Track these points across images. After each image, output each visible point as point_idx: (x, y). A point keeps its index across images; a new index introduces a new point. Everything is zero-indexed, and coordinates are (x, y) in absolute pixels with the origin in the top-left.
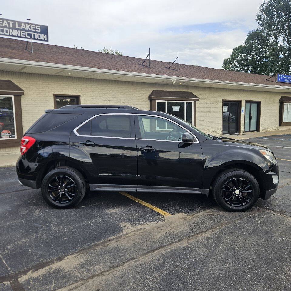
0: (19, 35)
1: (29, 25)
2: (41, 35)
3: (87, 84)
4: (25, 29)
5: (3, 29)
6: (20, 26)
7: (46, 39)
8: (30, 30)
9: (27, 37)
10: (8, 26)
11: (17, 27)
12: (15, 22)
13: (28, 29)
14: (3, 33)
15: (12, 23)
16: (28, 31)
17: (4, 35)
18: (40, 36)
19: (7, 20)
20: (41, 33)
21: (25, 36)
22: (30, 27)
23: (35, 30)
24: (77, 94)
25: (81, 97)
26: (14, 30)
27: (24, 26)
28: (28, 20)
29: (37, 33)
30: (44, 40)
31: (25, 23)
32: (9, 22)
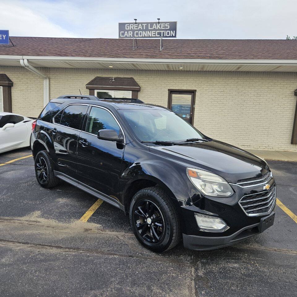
0: (151, 36)
1: (160, 24)
2: (169, 31)
3: (206, 78)
4: (156, 29)
5: (137, 32)
6: (152, 27)
7: (174, 35)
8: (160, 28)
9: (157, 36)
10: (142, 29)
11: (149, 28)
12: (147, 23)
13: (159, 28)
14: (138, 36)
15: (145, 25)
16: (159, 30)
17: (139, 37)
18: (168, 33)
19: (142, 23)
20: (170, 30)
21: (155, 36)
22: (160, 26)
23: (164, 28)
24: (192, 89)
25: (196, 92)
26: (146, 32)
27: (155, 26)
28: (159, 19)
29: (166, 30)
30: (173, 37)
31: (156, 23)
32: (143, 24)
